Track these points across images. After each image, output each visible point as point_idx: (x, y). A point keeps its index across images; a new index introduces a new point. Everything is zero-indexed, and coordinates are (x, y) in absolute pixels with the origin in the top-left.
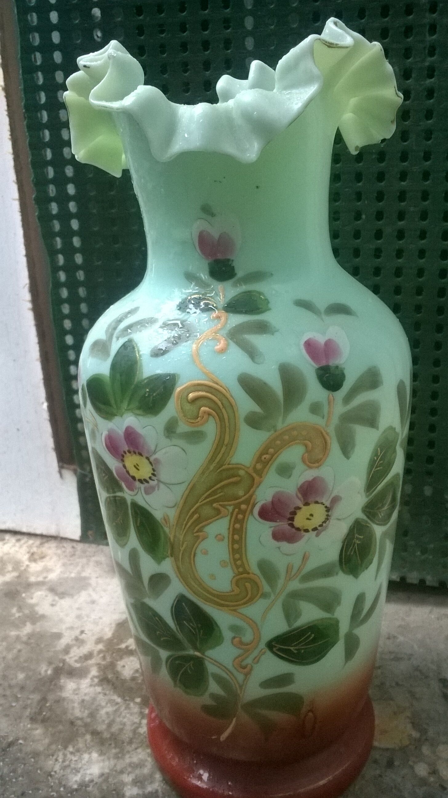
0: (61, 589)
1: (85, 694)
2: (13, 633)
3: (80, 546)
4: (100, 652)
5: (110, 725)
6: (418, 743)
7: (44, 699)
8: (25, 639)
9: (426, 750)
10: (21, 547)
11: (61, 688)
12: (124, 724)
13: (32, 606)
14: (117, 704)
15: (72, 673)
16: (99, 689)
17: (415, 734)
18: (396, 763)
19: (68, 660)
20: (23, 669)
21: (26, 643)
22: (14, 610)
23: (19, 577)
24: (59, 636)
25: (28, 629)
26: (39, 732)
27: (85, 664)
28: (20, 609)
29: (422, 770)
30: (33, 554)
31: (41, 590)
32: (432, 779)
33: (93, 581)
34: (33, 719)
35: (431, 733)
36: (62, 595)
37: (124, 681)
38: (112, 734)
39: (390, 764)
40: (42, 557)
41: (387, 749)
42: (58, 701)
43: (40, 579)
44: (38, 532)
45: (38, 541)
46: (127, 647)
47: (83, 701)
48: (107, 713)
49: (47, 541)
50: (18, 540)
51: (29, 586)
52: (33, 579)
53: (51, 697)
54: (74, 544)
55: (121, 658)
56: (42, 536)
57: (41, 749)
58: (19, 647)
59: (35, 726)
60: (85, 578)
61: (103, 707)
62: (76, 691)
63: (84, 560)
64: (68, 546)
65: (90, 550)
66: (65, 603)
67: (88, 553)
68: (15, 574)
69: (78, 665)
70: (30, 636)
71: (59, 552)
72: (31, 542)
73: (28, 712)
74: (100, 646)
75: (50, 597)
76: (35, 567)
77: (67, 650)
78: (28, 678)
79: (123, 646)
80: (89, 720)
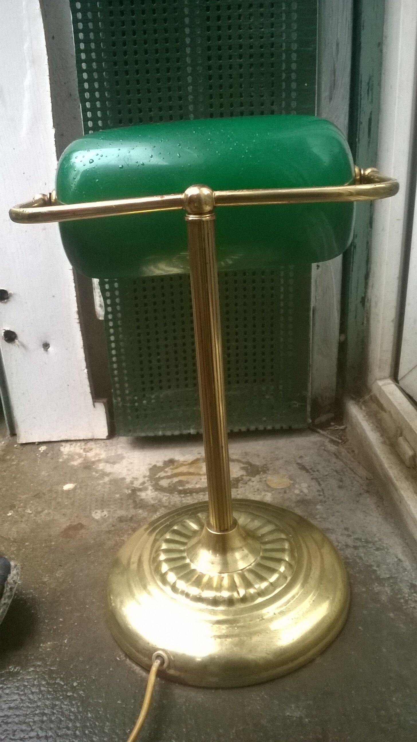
0: (111, 461)
1: (152, 496)
2: (101, 482)
3: (108, 441)
4: (148, 481)
5: (169, 503)
6: (294, 484)
7: (135, 502)
8: (108, 483)
9: (297, 486)
10: (75, 447)
11: (139, 496)
12: (175, 501)
13: (101, 470)
14: (168, 496)
15: (140, 490)
16: (156, 493)
17: (292, 482)
18: (287, 491)
19: (135, 486)
20: (116, 493)
21: (110, 484)
22: (94, 473)
23: (85, 460)
24: (124, 479)
25: (107, 479)
26: (140, 511)
27: (144, 485)
28: (97, 472)
29: (297, 492)
30: (84, 449)
31: (101, 463)
32: (301, 494)
33: (125, 455)
34: (135, 508)
35: (297, 480)
36: (114, 463)
37: (166, 488)
38: (172, 505)
39: (285, 492)
40: (91, 449)
41: (283, 488)
42: (142, 500)
43: (97, 459)
44: (82, 438)
45: (83, 443)
46: (159, 476)
47: (152, 498)
48: (166, 500)
49: (88, 442)
50: (71, 444)
51: (93, 463)
52: (93, 460)
53: (137, 500)
54: (104, 441)
55: (159, 481)
56: (84, 440)
57: (145, 516)
58: (108, 486)
59: (137, 510)
60: (119, 455)
61: (163, 498)
62: (147, 495)
63: (114, 447)
64: (101, 442)
65: (114, 442)
66: (117, 466)
67: (114, 444)
68: (83, 459)
69: (141, 487)
70: (111, 481)
71: (98, 445)
72: (79, 444)
73: (131, 506)
74: (147, 479)
75: (108, 465)
76: (90, 455)
77: (132, 483)
78: (121, 496)
79: (157, 476)
80: (159, 503)
